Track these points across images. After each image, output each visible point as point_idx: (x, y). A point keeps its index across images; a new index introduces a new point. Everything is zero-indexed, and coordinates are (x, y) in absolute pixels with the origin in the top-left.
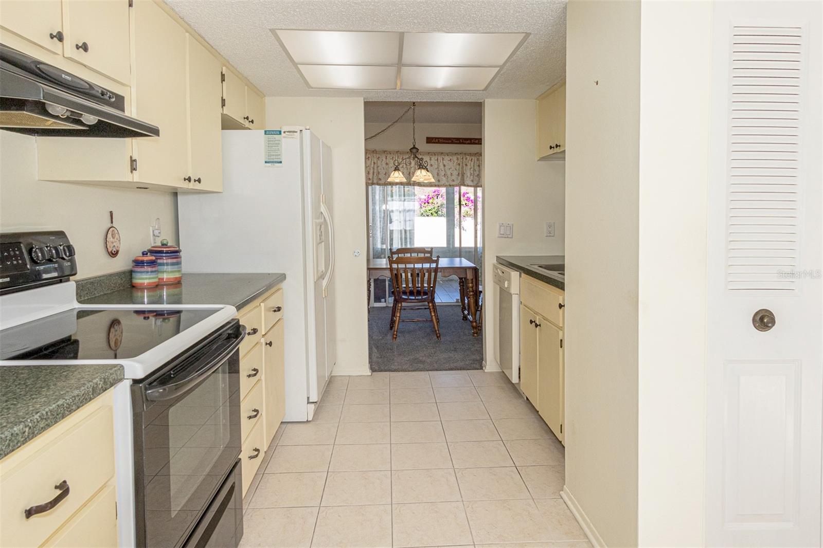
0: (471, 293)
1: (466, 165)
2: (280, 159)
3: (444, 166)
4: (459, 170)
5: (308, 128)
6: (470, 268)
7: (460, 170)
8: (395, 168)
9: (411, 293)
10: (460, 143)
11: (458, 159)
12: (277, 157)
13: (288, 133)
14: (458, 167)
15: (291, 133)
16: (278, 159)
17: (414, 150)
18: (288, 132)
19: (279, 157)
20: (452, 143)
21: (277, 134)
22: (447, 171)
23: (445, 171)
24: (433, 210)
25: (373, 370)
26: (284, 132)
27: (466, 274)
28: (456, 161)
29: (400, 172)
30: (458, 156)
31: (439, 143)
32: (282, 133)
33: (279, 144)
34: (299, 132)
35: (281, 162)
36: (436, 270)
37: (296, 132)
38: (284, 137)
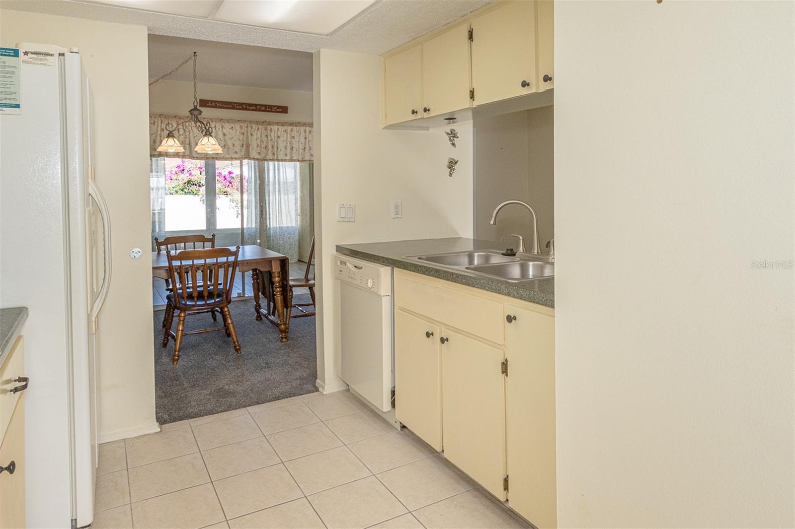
0: (278, 289)
1: (252, 135)
2: (15, 99)
3: (224, 134)
4: (243, 140)
5: (75, 50)
6: (276, 259)
7: (245, 139)
8: (169, 134)
10: (243, 109)
11: (241, 127)
12: (8, 96)
13: (34, 56)
14: (241, 137)
15: (41, 57)
16: (10, 99)
17: (196, 113)
18: (32, 53)
19: (13, 96)
20: (233, 108)
21: (9, 56)
22: (227, 141)
23: (225, 141)
24: (178, 187)
26: (26, 53)
27: (271, 267)
28: (239, 130)
29: (175, 139)
30: (242, 124)
31: (216, 107)
32: (21, 54)
33: (13, 73)
34: (57, 56)
35: (18, 106)
37: (52, 55)
38: (24, 62)
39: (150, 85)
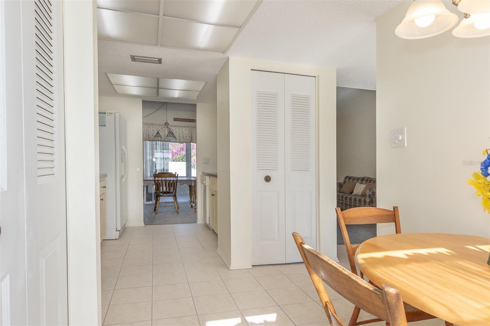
0: (194, 193)
1: (193, 132)
2: (105, 124)
3: (182, 132)
4: (190, 135)
5: (118, 112)
6: (193, 180)
7: (191, 134)
8: (157, 132)
9: (165, 193)
10: (190, 122)
11: (189, 129)
14: (189, 133)
17: (167, 124)
18: (109, 113)
20: (186, 121)
21: (104, 114)
22: (184, 135)
23: (183, 135)
24: (180, 158)
25: (145, 224)
26: (107, 113)
27: (191, 183)
28: (188, 130)
30: (189, 128)
31: (180, 121)
32: (106, 113)
33: (104, 118)
34: (114, 113)
35: (105, 126)
36: (177, 181)
37: (113, 113)
38: (107, 115)
39: (143, 117)
